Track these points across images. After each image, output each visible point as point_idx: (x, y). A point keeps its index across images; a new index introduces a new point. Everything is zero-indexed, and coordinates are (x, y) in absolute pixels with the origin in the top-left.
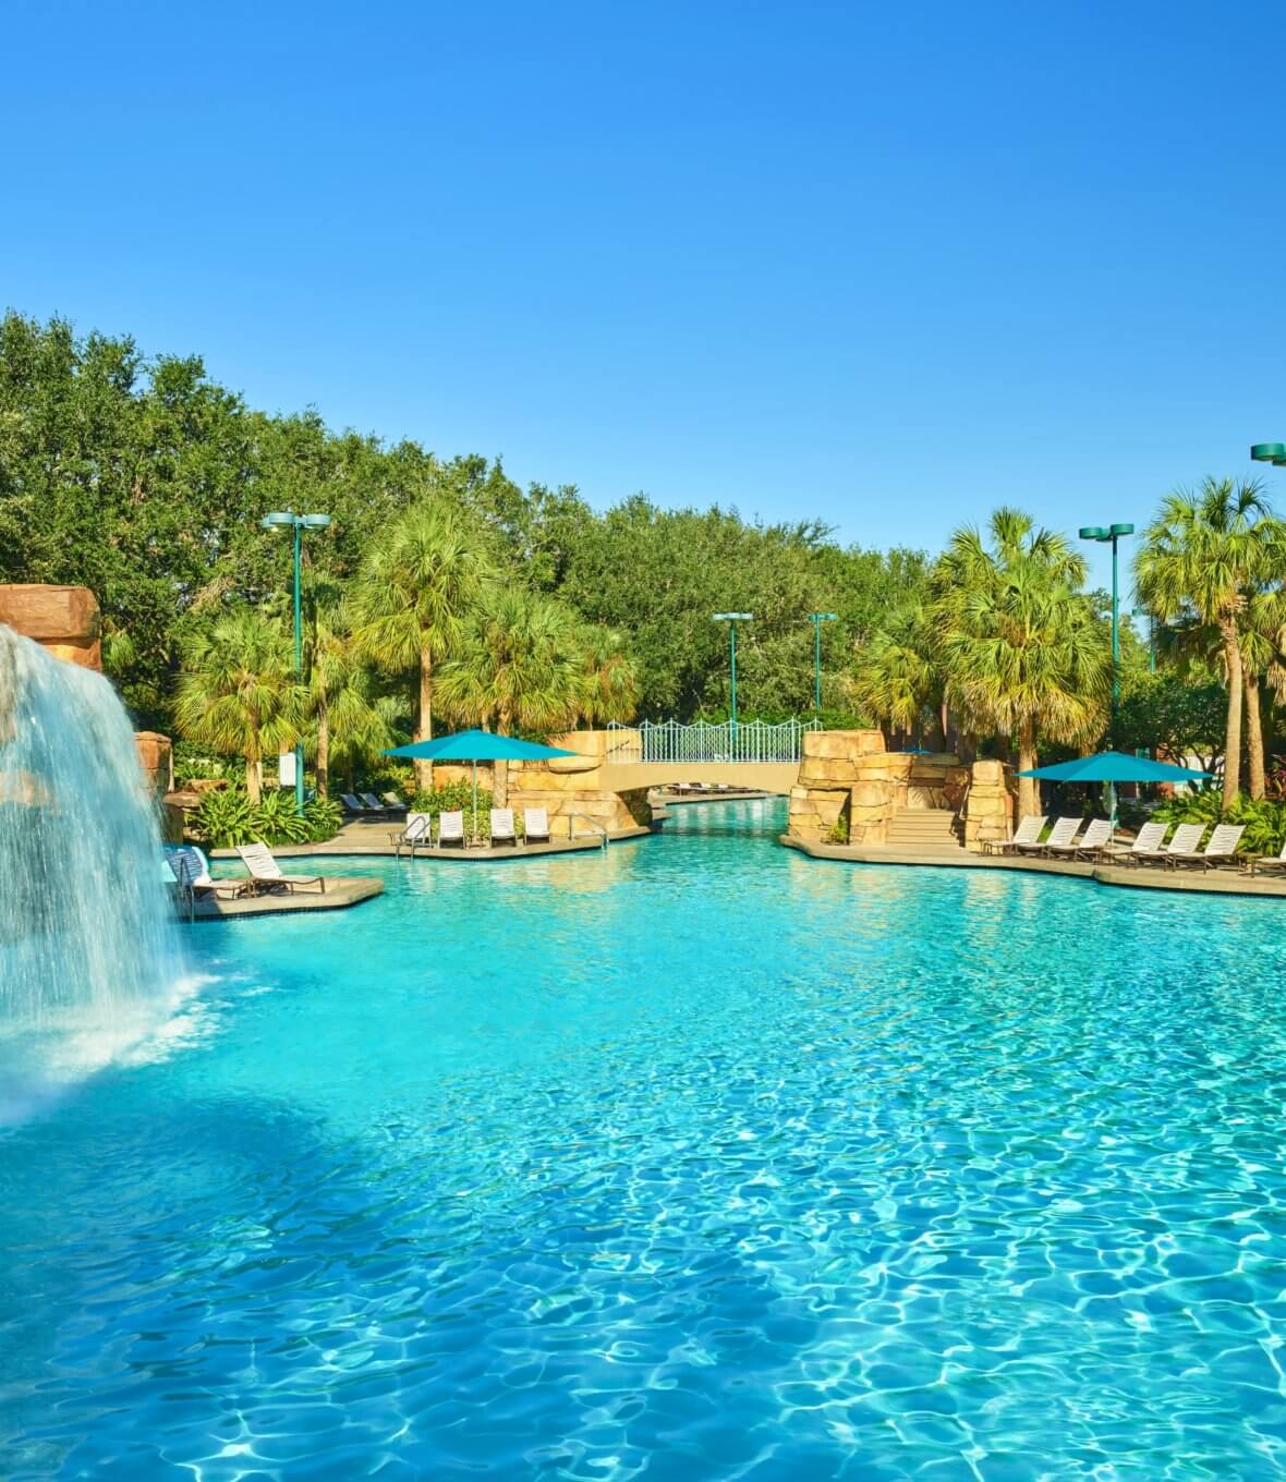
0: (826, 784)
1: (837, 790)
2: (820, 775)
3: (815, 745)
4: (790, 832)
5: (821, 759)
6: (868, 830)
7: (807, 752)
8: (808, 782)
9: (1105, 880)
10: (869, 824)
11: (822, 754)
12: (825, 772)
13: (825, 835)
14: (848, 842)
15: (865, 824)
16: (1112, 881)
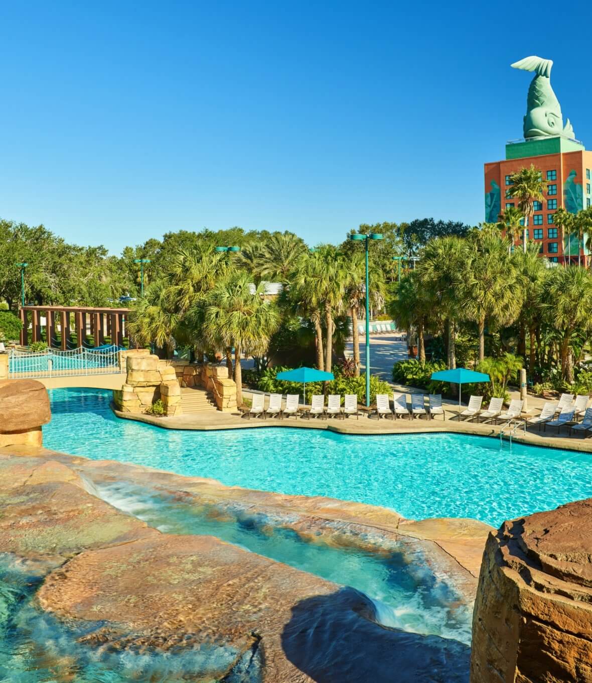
0: (145, 384)
1: (150, 386)
2: (142, 379)
3: (138, 364)
4: (124, 410)
5: (142, 371)
6: (177, 407)
7: (134, 367)
8: (134, 383)
9: (343, 432)
10: (177, 404)
11: (143, 368)
12: (144, 378)
13: (143, 410)
14: (165, 415)
15: (175, 405)
16: (347, 432)
